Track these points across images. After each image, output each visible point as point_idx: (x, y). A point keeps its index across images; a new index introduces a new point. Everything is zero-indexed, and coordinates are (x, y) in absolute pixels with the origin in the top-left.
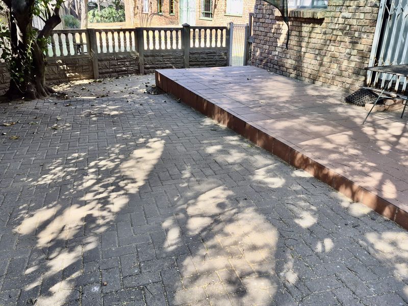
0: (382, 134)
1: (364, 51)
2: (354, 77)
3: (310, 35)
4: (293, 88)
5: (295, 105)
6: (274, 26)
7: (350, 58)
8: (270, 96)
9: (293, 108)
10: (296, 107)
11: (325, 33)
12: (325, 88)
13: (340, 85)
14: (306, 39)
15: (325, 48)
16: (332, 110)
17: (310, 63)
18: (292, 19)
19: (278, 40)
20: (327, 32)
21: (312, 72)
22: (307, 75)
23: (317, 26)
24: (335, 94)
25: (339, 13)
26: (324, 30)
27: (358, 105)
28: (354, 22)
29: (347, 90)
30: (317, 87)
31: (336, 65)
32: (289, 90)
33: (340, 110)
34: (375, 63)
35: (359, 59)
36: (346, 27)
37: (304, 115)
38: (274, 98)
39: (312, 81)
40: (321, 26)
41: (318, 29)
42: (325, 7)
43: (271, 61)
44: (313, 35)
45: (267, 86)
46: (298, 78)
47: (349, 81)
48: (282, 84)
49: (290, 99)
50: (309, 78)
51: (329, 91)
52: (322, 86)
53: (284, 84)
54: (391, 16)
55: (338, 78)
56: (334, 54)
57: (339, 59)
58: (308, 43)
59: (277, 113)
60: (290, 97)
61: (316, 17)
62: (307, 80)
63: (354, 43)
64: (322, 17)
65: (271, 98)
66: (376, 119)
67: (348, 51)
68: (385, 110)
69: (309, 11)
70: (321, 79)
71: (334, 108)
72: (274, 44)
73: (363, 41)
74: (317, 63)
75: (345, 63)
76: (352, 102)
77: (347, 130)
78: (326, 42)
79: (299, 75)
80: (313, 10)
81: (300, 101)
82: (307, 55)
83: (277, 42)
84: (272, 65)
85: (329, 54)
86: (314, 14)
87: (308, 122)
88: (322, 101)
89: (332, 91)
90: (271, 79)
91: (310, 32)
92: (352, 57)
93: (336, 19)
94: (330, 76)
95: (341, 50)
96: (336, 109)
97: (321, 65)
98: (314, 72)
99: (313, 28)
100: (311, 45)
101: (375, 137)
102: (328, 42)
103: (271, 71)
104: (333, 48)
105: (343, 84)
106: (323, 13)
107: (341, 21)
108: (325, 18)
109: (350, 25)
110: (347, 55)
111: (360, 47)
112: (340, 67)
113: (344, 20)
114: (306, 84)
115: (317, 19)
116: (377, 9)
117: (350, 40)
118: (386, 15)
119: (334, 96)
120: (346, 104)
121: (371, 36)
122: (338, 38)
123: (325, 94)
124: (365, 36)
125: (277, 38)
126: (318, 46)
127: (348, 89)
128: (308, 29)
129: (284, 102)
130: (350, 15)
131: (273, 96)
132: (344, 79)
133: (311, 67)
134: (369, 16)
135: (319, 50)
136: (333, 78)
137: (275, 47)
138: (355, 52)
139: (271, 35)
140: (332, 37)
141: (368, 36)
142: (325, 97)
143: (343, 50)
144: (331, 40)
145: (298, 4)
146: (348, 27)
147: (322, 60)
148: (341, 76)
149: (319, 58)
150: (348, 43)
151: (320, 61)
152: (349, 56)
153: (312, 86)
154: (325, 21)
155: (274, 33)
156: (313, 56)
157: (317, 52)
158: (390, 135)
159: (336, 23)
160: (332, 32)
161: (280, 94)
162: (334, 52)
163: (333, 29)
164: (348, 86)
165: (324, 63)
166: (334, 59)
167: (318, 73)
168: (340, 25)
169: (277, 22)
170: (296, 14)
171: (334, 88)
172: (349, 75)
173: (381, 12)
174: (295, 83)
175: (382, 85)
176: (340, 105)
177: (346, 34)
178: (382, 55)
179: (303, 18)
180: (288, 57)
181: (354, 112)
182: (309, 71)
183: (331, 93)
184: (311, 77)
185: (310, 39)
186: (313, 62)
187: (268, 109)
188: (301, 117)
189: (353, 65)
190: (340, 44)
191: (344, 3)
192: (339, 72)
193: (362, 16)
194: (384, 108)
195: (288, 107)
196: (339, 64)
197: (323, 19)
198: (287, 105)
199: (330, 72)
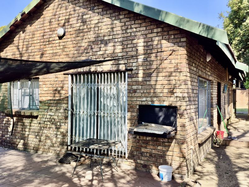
0: (83, 181)
1: (64, 132)
2: (61, 146)
3: (30, 125)
4: (24, 158)
5: (28, 171)
6: (5, 120)
7: (57, 136)
8: (9, 168)
9: (28, 174)
10: (29, 173)
11: (40, 123)
12: (44, 155)
13: (53, 152)
14: (28, 127)
15: (41, 132)
16: (53, 170)
17: (32, 141)
18: (17, 116)
19: (8, 128)
20: (41, 123)
21: (35, 146)
22: (32, 148)
23: (34, 119)
24: (51, 158)
25: (47, 113)
26: (39, 122)
27: (67, 164)
28: (56, 117)
29: (58, 155)
30: (39, 155)
31: (49, 141)
32: (22, 160)
33: (57, 169)
34: (71, 138)
35: (62, 136)
36: (52, 120)
37: (36, 178)
38: (12, 169)
39: (36, 151)
40: (37, 120)
41: (35, 121)
42: (38, 109)
43: (5, 141)
44: (32, 124)
45: (5, 160)
46: (26, 150)
47: (59, 149)
48: (16, 157)
49: (24, 168)
50: (33, 149)
51: (47, 157)
52: (42, 153)
53: (17, 157)
54: (75, 114)
55: (52, 148)
56: (47, 135)
57: (50, 137)
58: (30, 129)
59: (18, 181)
60: (24, 166)
61: (33, 115)
62: (32, 151)
63: (58, 128)
64: (37, 115)
65: (10, 170)
66: (78, 171)
67: (55, 132)
68: (81, 164)
69: (28, 112)
70: (41, 149)
71: (53, 168)
72: (6, 130)
73: (62, 127)
74: (37, 140)
75: (54, 139)
76: (63, 163)
77: (64, 183)
78: (41, 128)
79: (26, 149)
80: (30, 111)
81: (31, 168)
82: (30, 136)
83: (8, 129)
84: (6, 143)
85: (44, 135)
86: (31, 113)
87: (40, 183)
88: (45, 165)
89: (49, 156)
90: (7, 154)
91: (31, 123)
92: (58, 136)
93: (46, 116)
94: (46, 147)
95: (51, 132)
96: (55, 169)
97: (40, 141)
98: (36, 146)
99: (32, 120)
100: (32, 130)
101: (80, 184)
102: (43, 128)
103: (5, 147)
104: (46, 131)
105: (55, 151)
106: (37, 113)
107: (48, 117)
108: (39, 115)
109: (54, 119)
110: (55, 135)
111: (62, 130)
112: (52, 142)
113: (50, 116)
114: (32, 154)
115: (34, 116)
116: (67, 111)
117: (55, 127)
118: (72, 114)
119: (52, 160)
120: (60, 164)
121: (66, 124)
122: (48, 126)
123: (46, 159)
124: (63, 125)
125: (8, 127)
126: (36, 131)
127: (59, 153)
128: (29, 121)
129: (20, 171)
130: (53, 114)
131: (11, 167)
132: (55, 148)
133: (34, 143)
134: (64, 114)
135: (38, 133)
136: (49, 149)
137: (7, 132)
138: (59, 133)
139: (3, 125)
140: (44, 125)
141: (65, 124)
142: (46, 162)
143: (52, 132)
144: (44, 127)
145: (20, 107)
146: (53, 120)
147: (40, 138)
148: (53, 146)
149: (38, 137)
150: (54, 129)
151: (39, 139)
152: (56, 135)
153: (36, 155)
154: (39, 117)
155: (5, 124)
156: (34, 136)
157: (36, 134)
158: (88, 181)
159: (46, 118)
160: (44, 123)
161: (16, 165)
162: (47, 134)
163: (45, 121)
164: (58, 152)
165: (41, 140)
166: (47, 137)
167: (39, 146)
168: (48, 119)
169: (7, 117)
170: (20, 113)
171: (50, 154)
172: (58, 146)
173: (70, 113)
174: (24, 154)
175: (77, 150)
176: (56, 166)
177: (53, 124)
178: (74, 134)
179: (25, 115)
180: (17, 138)
181: (65, 169)
182: (33, 145)
183: (49, 158)
184: (35, 149)
185: (31, 127)
186: (35, 140)
187: (10, 179)
188: (35, 181)
189: (59, 140)
190: (50, 129)
191: (49, 108)
192: (52, 144)
193: (60, 114)
194: (81, 163)
195: (24, 175)
196: (51, 140)
197: (38, 116)
198: (23, 173)
199: (46, 145)
